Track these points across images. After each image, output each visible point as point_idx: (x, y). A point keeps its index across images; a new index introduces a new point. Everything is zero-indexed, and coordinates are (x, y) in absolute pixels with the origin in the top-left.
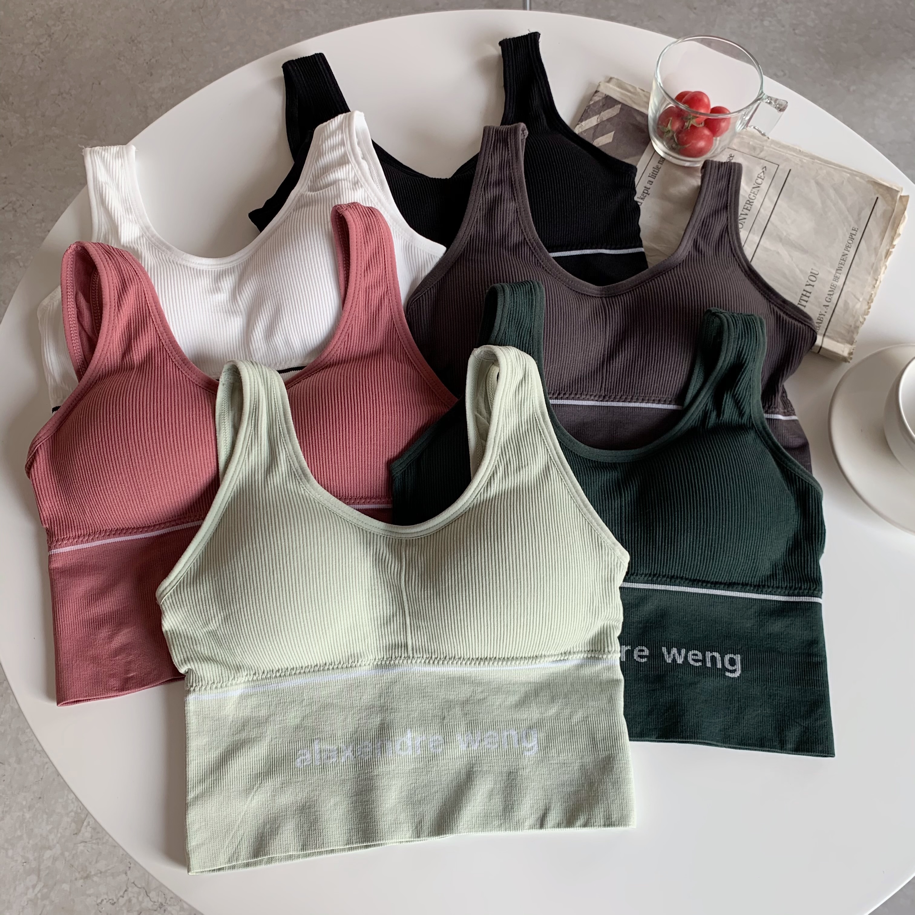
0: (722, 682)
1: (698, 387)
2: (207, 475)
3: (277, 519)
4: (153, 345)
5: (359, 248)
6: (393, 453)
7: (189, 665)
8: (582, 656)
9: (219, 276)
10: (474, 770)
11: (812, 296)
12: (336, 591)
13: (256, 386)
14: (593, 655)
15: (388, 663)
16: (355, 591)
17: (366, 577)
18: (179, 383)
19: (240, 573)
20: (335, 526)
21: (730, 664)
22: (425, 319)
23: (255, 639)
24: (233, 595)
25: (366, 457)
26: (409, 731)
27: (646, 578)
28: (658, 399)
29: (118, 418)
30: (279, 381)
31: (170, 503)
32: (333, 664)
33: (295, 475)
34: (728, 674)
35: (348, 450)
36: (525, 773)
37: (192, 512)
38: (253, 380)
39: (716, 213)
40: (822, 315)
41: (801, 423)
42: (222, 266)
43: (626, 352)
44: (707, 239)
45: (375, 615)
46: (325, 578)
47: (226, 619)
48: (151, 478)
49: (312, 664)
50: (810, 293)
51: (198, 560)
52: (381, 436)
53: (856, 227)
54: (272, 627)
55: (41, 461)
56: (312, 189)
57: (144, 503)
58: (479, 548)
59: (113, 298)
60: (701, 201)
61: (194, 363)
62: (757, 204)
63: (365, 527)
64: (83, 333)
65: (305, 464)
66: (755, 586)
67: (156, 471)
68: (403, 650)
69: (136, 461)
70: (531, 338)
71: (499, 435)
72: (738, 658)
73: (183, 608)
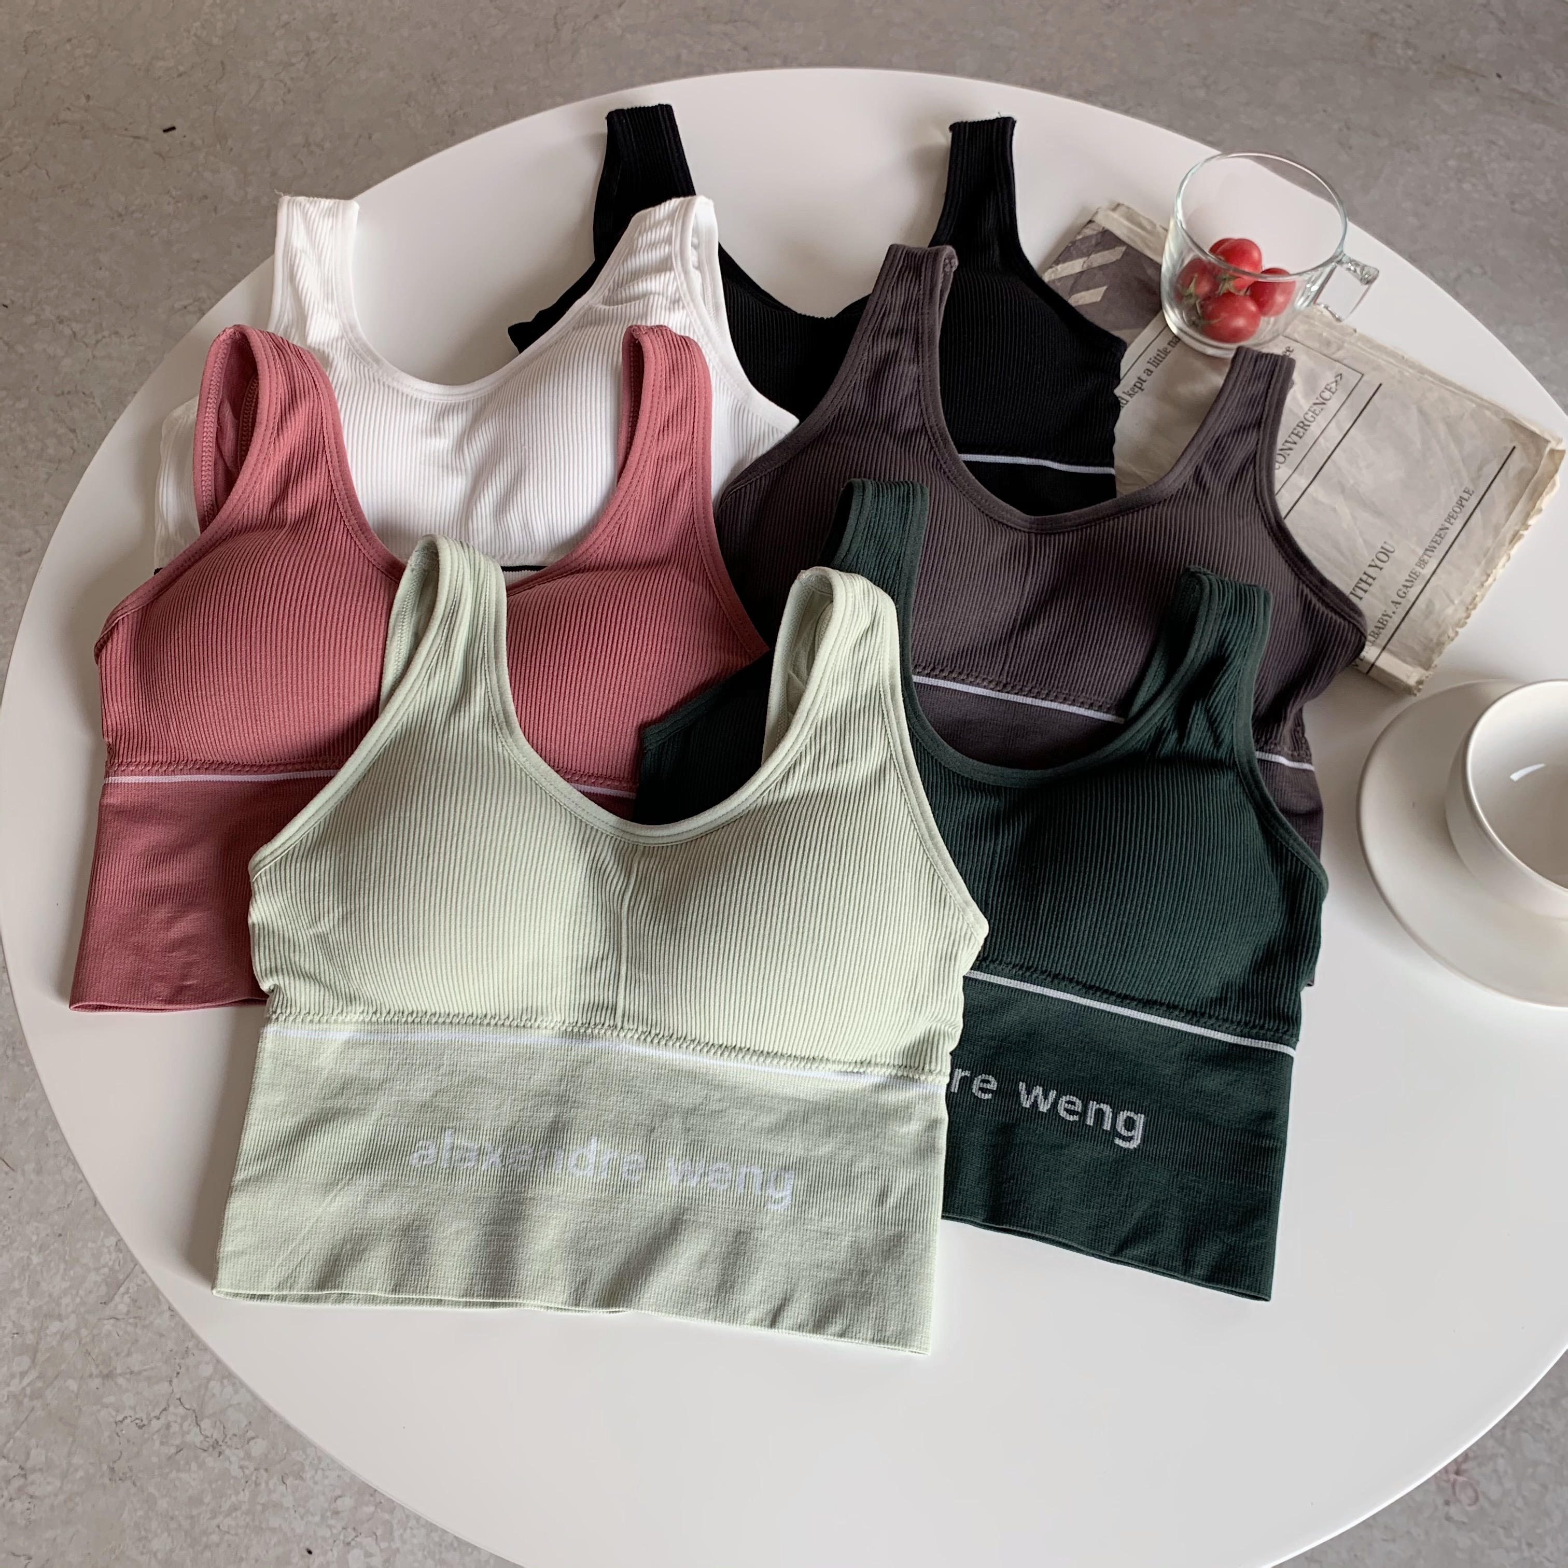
0: (1106, 1153)
1: (1155, 689)
2: (362, 701)
3: (450, 781)
4: (320, 497)
5: (657, 395)
6: (651, 714)
7: (275, 978)
8: (888, 1071)
9: (443, 413)
10: (685, 1218)
11: (1376, 584)
12: (519, 902)
13: (460, 578)
14: (905, 1074)
15: (582, 1031)
16: (549, 908)
17: (571, 892)
18: (347, 558)
19: (379, 851)
20: (538, 806)
21: (1125, 1126)
22: (744, 522)
23: (383, 956)
24: (362, 882)
25: (608, 713)
26: (594, 1140)
28: (1089, 701)
29: (243, 593)
30: (497, 578)
31: (297, 733)
32: (497, 1018)
33: (493, 721)
34: (1118, 1141)
36: (764, 1236)
38: (456, 569)
39: (1240, 430)
40: (1387, 615)
41: (1318, 778)
42: (450, 398)
43: (1051, 621)
44: (1218, 469)
45: (575, 953)
46: (505, 880)
47: (345, 918)
48: (274, 689)
49: (466, 1011)
50: (1374, 579)
51: (322, 824)
52: (638, 684)
53: (1471, 488)
55: (120, 641)
56: (608, 301)
57: (259, 729)
58: (749, 872)
59: (272, 415)
60: (1219, 409)
61: (378, 535)
62: (1315, 429)
63: (586, 817)
64: (220, 462)
65: (512, 708)
66: (1188, 1012)
67: (284, 680)
68: (608, 1015)
69: (258, 660)
70: (899, 571)
71: (817, 707)
72: (1140, 1120)
73: (284, 892)
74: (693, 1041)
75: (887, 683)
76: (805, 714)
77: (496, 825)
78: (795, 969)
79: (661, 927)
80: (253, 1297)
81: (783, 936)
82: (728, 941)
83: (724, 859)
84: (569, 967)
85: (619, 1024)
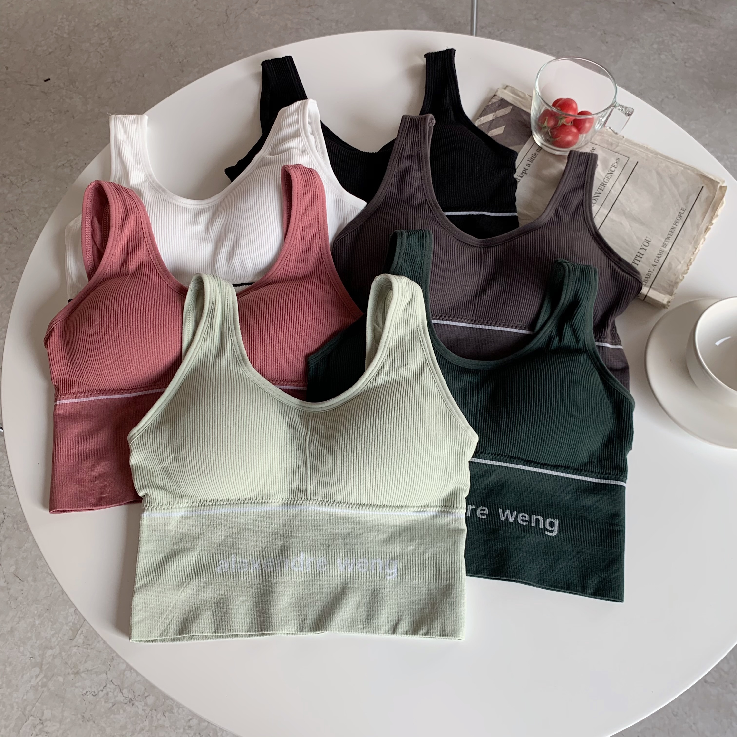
0: (542, 539)
1: (546, 318)
2: (173, 355)
3: (219, 390)
4: (144, 259)
5: (299, 197)
6: (310, 349)
7: (145, 490)
8: (437, 509)
9: (198, 213)
10: (348, 586)
11: (644, 257)
12: (257, 445)
13: (215, 293)
14: (445, 510)
15: (292, 502)
16: (271, 446)
17: (281, 438)
18: (160, 287)
19: (189, 426)
20: (262, 398)
21: (550, 525)
22: (345, 254)
23: (195, 475)
24: (182, 442)
25: (290, 351)
26: (302, 553)
27: (492, 457)
28: (515, 325)
29: (112, 309)
30: (232, 291)
31: (144, 373)
32: (251, 499)
33: (236, 359)
34: (547, 533)
35: (277, 344)
36: (386, 592)
37: (160, 381)
38: (212, 289)
39: (575, 190)
40: (651, 272)
41: (625, 351)
42: (200, 206)
43: (494, 288)
44: (566, 210)
45: (285, 466)
46: (250, 435)
47: (176, 459)
48: (132, 353)
49: (236, 498)
50: (643, 255)
51: (160, 415)
52: (303, 336)
53: (684, 208)
54: (208, 467)
55: (56, 336)
56: (272, 153)
57: (126, 372)
58: (364, 422)
59: (118, 223)
60: (564, 180)
61: (173, 274)
62: (609, 186)
63: (284, 401)
64: (95, 246)
65: (245, 352)
66: (575, 469)
67: (136, 348)
68: (303, 494)
69: (123, 340)
70: (421, 272)
71: (389, 341)
72: (556, 522)
73: (146, 449)
74: (345, 503)
75: (421, 326)
76: (384, 344)
77: (243, 409)
78: (390, 465)
79: (325, 451)
80: (149, 641)
82: (358, 455)
83: (352, 416)
84: (283, 473)
85: (309, 498)
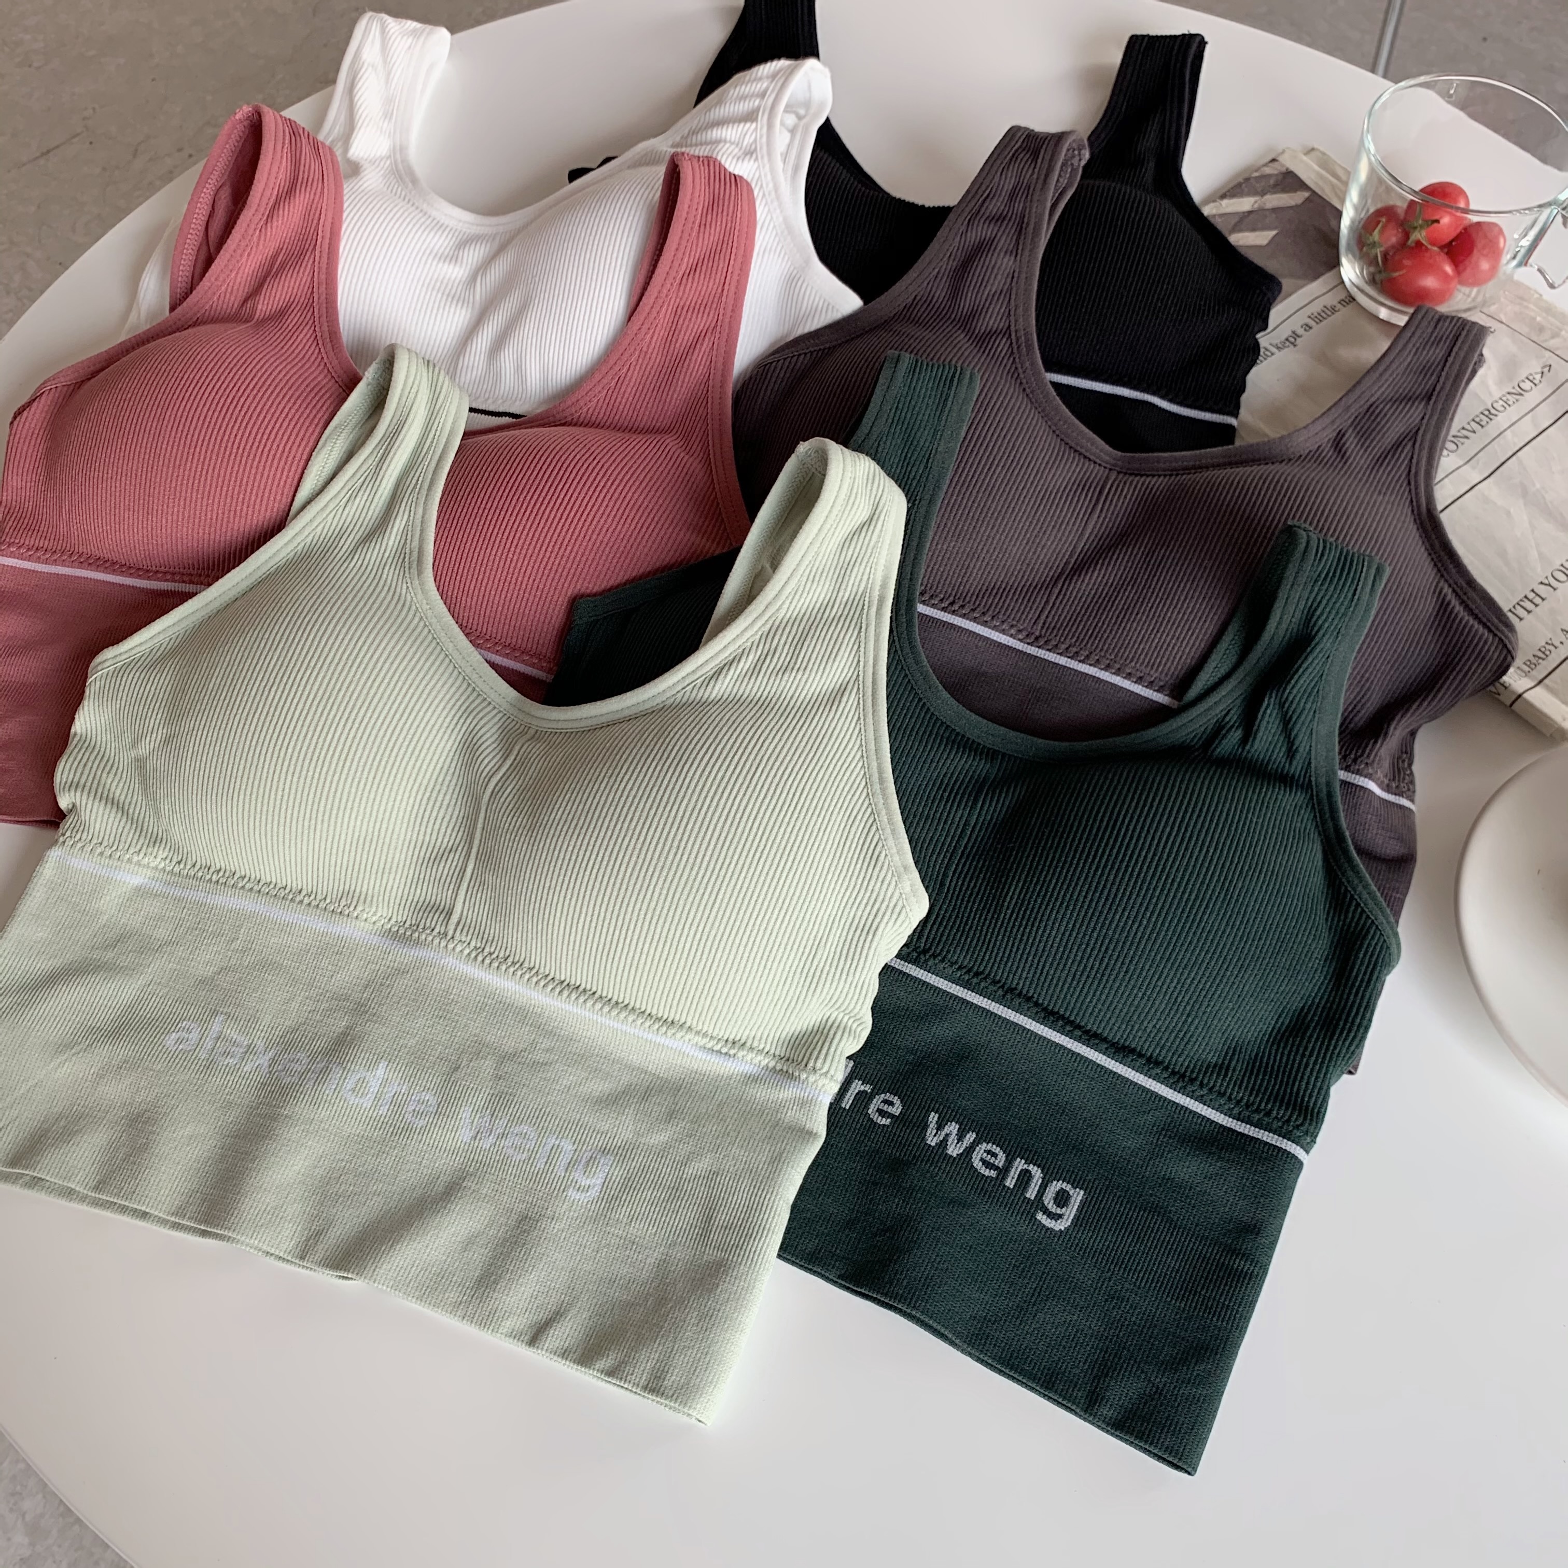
0: (1022, 1228)
1: (1223, 671)
5: (688, 231)
6: (591, 586)
7: (79, 796)
8: (764, 1061)
9: (467, 242)
11: (1544, 606)
13: (412, 395)
14: (785, 1068)
15: (408, 933)
16: (399, 776)
17: (432, 764)
19: (222, 671)
20: (423, 659)
21: (1055, 1199)
22: (766, 399)
26: (384, 1064)
27: (959, 974)
28: (1139, 674)
30: (458, 415)
31: (190, 537)
32: (313, 897)
33: (405, 557)
34: (1040, 1216)
36: (553, 1228)
39: (1404, 399)
40: (1552, 645)
41: (1418, 820)
42: (479, 228)
43: (1110, 569)
44: (1366, 440)
45: (421, 837)
47: (167, 741)
49: (279, 881)
50: (1542, 598)
55: (39, 411)
58: (637, 771)
60: (1381, 369)
62: (1502, 420)
68: (441, 919)
71: (780, 603)
72: (1077, 1196)
73: (114, 702)
74: (531, 969)
75: (876, 593)
76: (763, 608)
79: (520, 820)
81: (657, 853)
83: (615, 753)
84: (410, 853)
85: (450, 933)
